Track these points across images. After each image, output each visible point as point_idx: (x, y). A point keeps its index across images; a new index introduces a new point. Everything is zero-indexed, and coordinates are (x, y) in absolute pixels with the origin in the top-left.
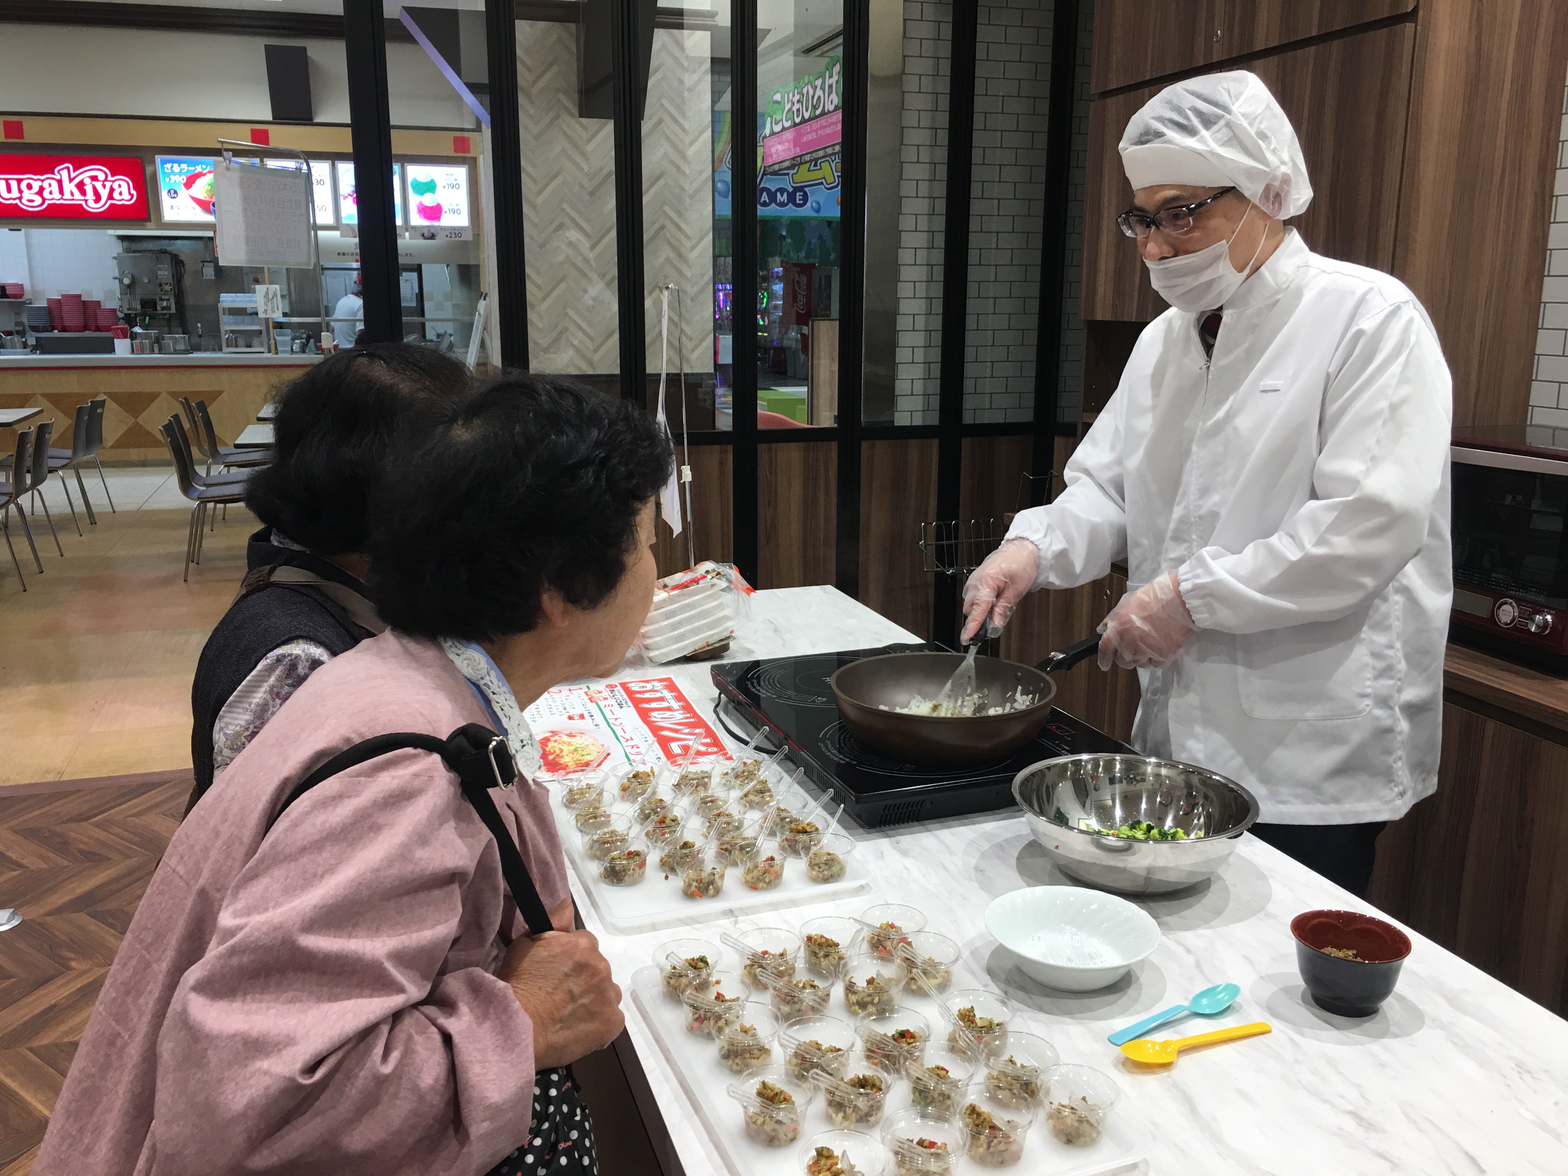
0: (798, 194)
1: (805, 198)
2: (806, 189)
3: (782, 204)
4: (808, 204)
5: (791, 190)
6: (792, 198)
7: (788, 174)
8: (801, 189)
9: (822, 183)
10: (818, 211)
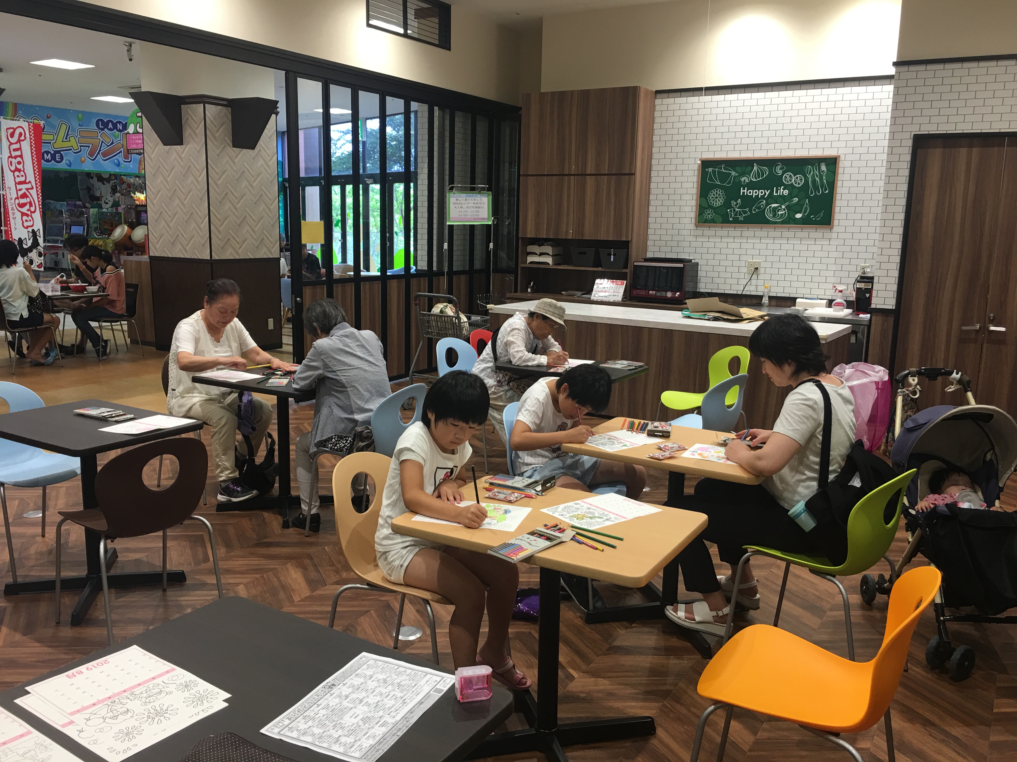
0: (57, 155)
1: (62, 158)
2: (62, 152)
3: (48, 161)
4: (64, 161)
5: (53, 152)
6: (53, 157)
7: (50, 143)
8: (59, 152)
9: (71, 149)
10: (70, 166)
